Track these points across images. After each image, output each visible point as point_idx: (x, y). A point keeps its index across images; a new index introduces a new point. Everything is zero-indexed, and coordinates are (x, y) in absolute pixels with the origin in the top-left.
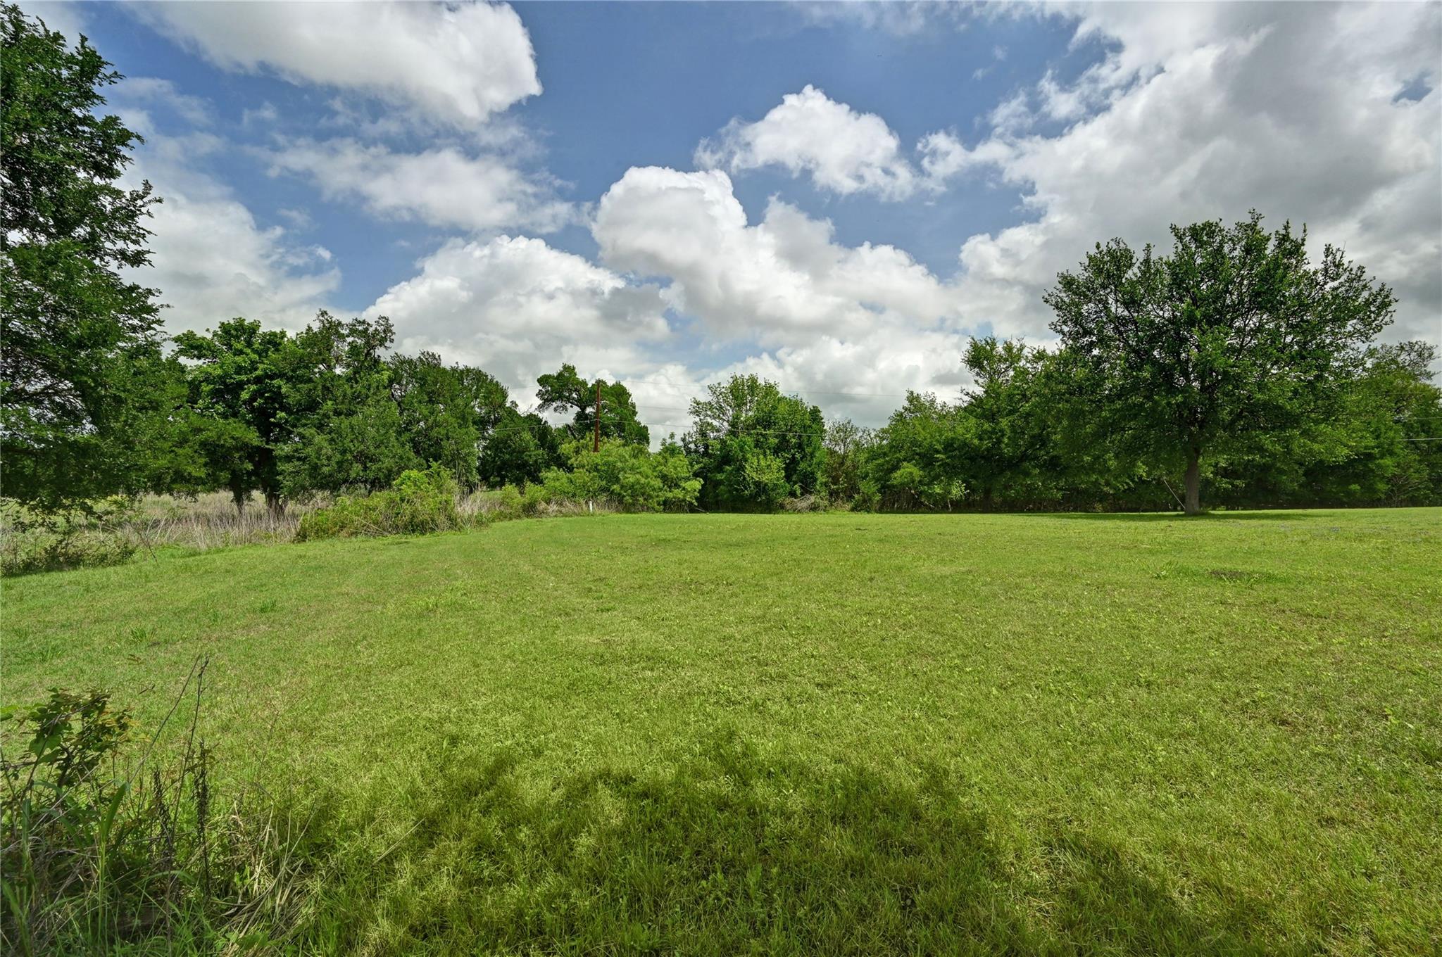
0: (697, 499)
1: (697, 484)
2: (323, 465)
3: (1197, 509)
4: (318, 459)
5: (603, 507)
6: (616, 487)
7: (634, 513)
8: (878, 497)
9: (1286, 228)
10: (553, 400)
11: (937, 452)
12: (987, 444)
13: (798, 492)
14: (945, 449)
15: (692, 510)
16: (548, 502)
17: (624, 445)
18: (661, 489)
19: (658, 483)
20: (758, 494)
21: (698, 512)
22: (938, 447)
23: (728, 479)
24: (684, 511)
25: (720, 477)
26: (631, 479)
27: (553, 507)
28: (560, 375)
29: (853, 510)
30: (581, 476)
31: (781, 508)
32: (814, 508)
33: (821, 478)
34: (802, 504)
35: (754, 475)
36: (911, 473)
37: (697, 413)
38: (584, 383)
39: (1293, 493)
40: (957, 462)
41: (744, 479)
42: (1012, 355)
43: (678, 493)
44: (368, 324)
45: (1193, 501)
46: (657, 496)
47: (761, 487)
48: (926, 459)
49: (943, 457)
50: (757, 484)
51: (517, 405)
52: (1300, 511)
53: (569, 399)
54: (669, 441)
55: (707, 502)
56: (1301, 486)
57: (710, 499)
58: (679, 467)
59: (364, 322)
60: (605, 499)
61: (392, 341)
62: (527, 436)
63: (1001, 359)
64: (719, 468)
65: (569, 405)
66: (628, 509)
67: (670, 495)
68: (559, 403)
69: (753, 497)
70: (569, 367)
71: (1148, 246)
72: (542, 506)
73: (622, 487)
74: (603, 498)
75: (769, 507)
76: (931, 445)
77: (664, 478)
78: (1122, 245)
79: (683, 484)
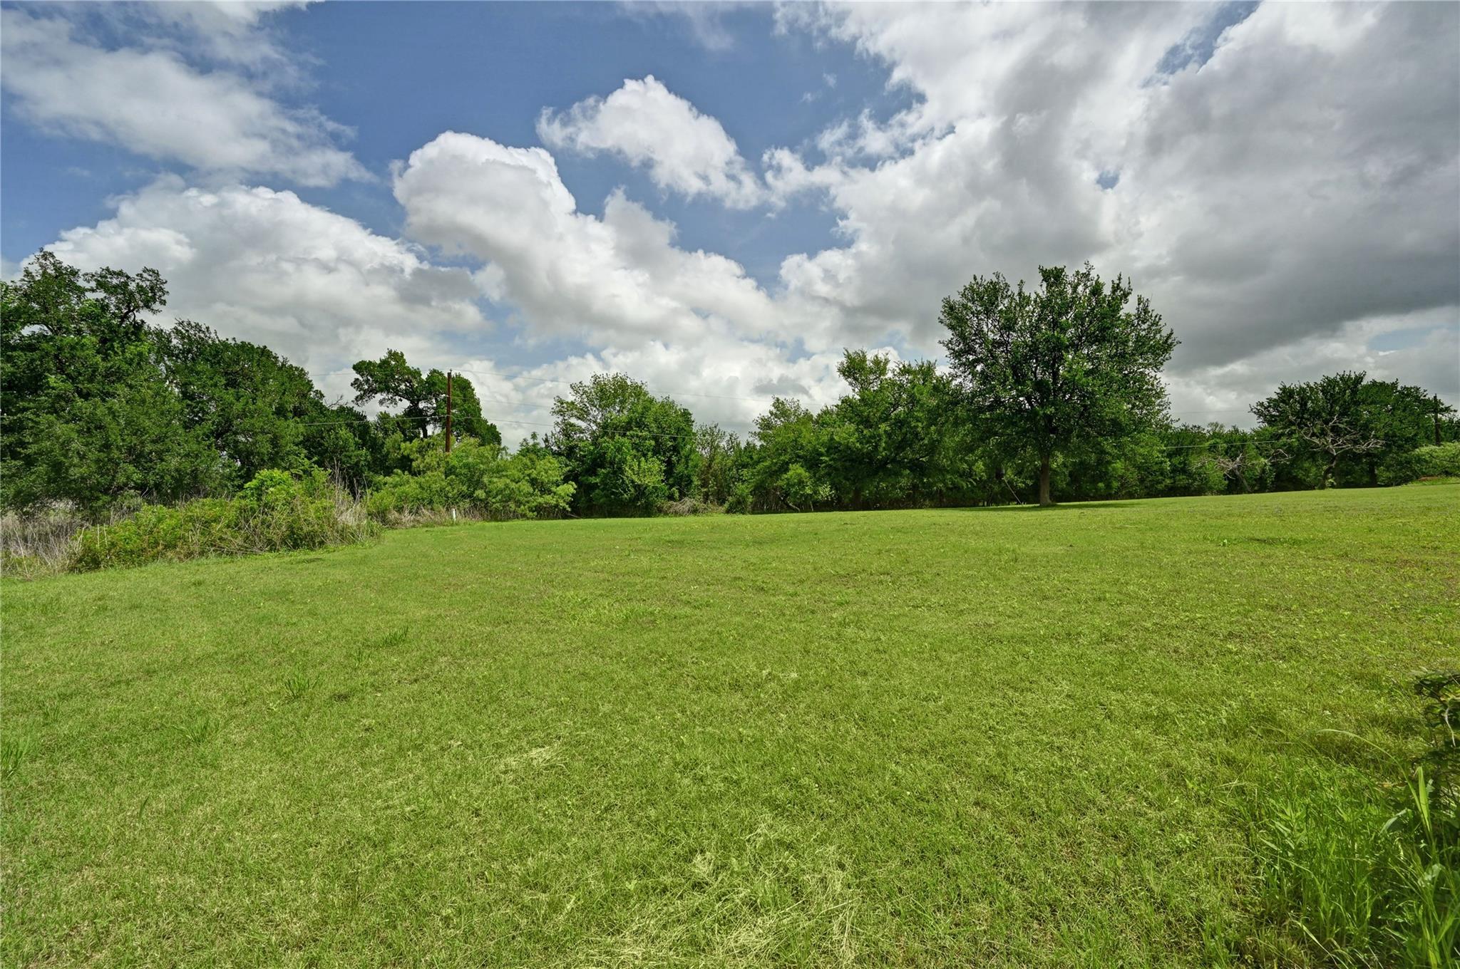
0: (570, 504)
1: (570, 488)
2: (72, 465)
3: (1049, 501)
4: (65, 456)
5: (466, 513)
6: (480, 493)
7: (501, 520)
8: (750, 499)
9: (1120, 279)
10: (375, 391)
11: (822, 455)
12: (869, 448)
13: (677, 495)
14: (827, 451)
15: (565, 516)
16: (400, 510)
17: (480, 445)
18: (532, 495)
19: (526, 487)
20: (637, 499)
21: (571, 518)
22: (822, 450)
23: (602, 481)
24: (556, 518)
25: (594, 480)
26: (499, 483)
27: (407, 517)
28: (384, 363)
29: (728, 512)
30: (436, 479)
31: (660, 512)
32: (694, 511)
33: (696, 482)
34: (679, 506)
35: (635, 478)
36: (799, 475)
37: (560, 412)
38: (417, 373)
39: (1062, 490)
40: (839, 464)
41: (623, 482)
42: (880, 366)
43: (549, 499)
44: (128, 277)
45: (1046, 496)
46: (528, 502)
47: (641, 490)
48: (812, 463)
49: (827, 459)
50: (637, 487)
51: (322, 396)
52: (1107, 502)
53: (396, 392)
54: (531, 442)
55: (582, 507)
56: (1067, 484)
57: (582, 503)
58: (551, 469)
59: (120, 274)
60: (467, 506)
61: (163, 303)
62: (344, 433)
63: (871, 372)
64: (592, 471)
65: (397, 398)
66: (495, 516)
67: (540, 500)
68: (384, 395)
69: (633, 500)
70: (395, 354)
71: (1022, 282)
72: (393, 515)
73: (488, 493)
74: (466, 504)
75: (648, 510)
76: (815, 450)
77: (533, 482)
78: (1001, 278)
79: (553, 489)
